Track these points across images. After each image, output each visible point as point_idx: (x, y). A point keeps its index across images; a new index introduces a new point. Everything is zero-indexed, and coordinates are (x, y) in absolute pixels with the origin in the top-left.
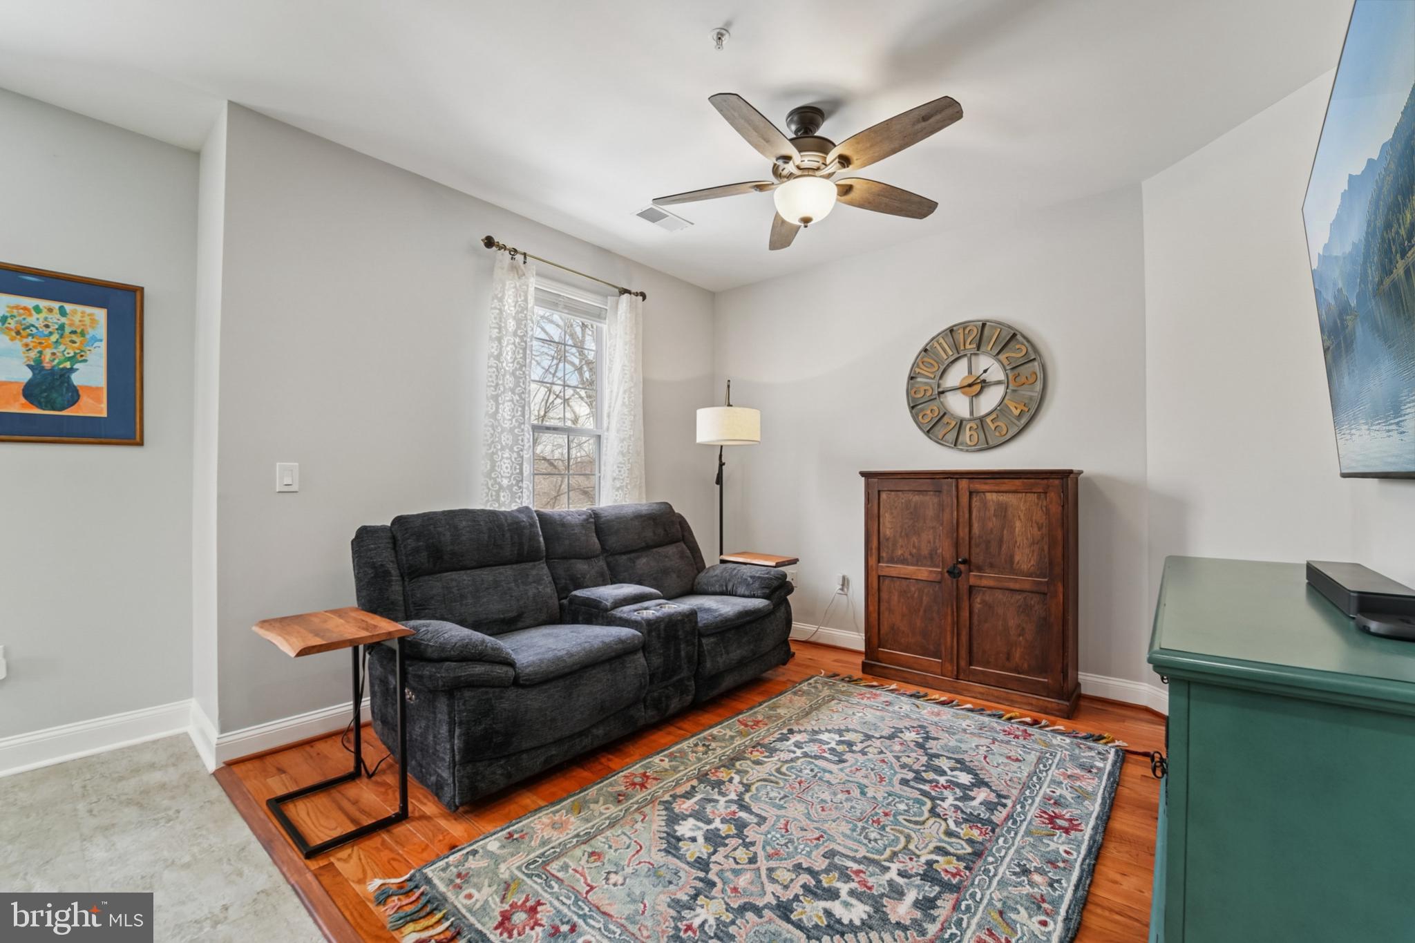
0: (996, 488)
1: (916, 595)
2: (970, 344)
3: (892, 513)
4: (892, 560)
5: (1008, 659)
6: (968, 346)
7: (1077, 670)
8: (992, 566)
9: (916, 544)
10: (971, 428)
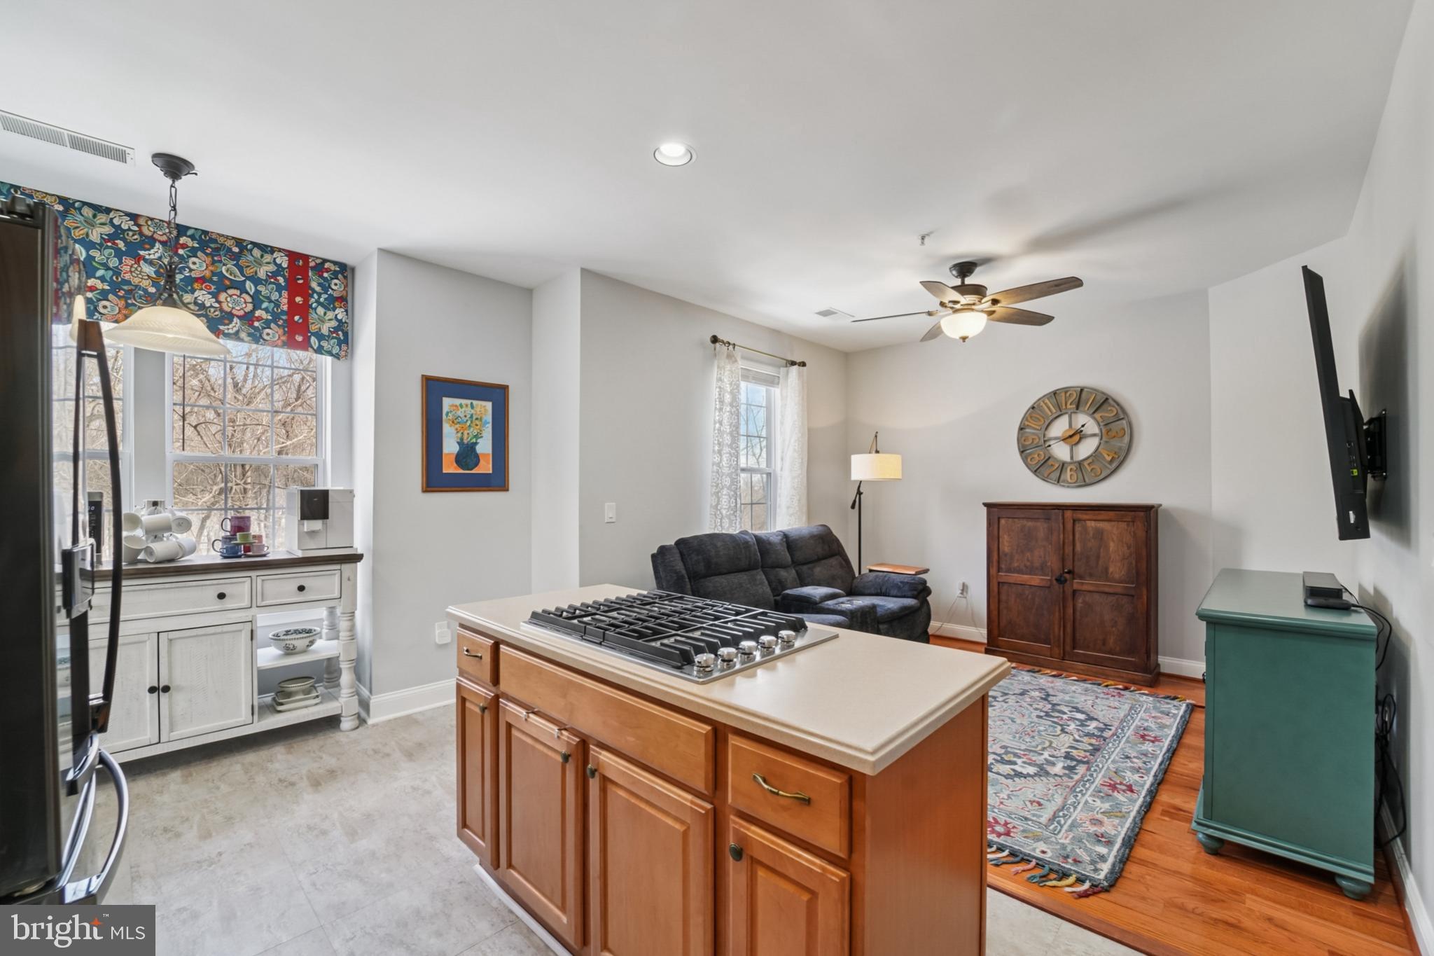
0: (1094, 518)
1: (1030, 596)
2: (1071, 404)
3: (1009, 535)
4: (1009, 570)
5: (1104, 644)
6: (1069, 406)
7: (1157, 655)
8: (1091, 575)
9: (1030, 559)
10: (1071, 470)
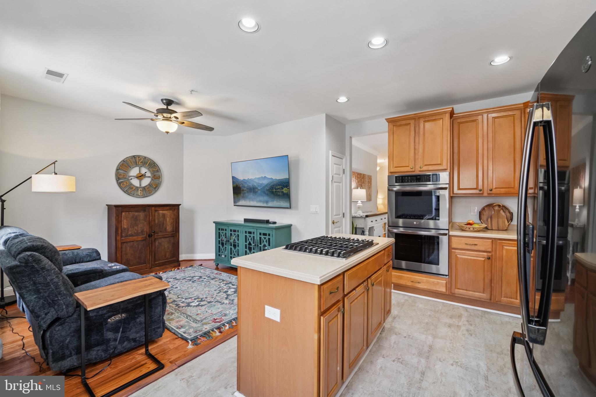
0: (163, 209)
1: (136, 246)
3: (127, 220)
4: (127, 236)
5: (165, 257)
6: (140, 163)
8: (161, 232)
9: (137, 229)
10: (140, 190)
